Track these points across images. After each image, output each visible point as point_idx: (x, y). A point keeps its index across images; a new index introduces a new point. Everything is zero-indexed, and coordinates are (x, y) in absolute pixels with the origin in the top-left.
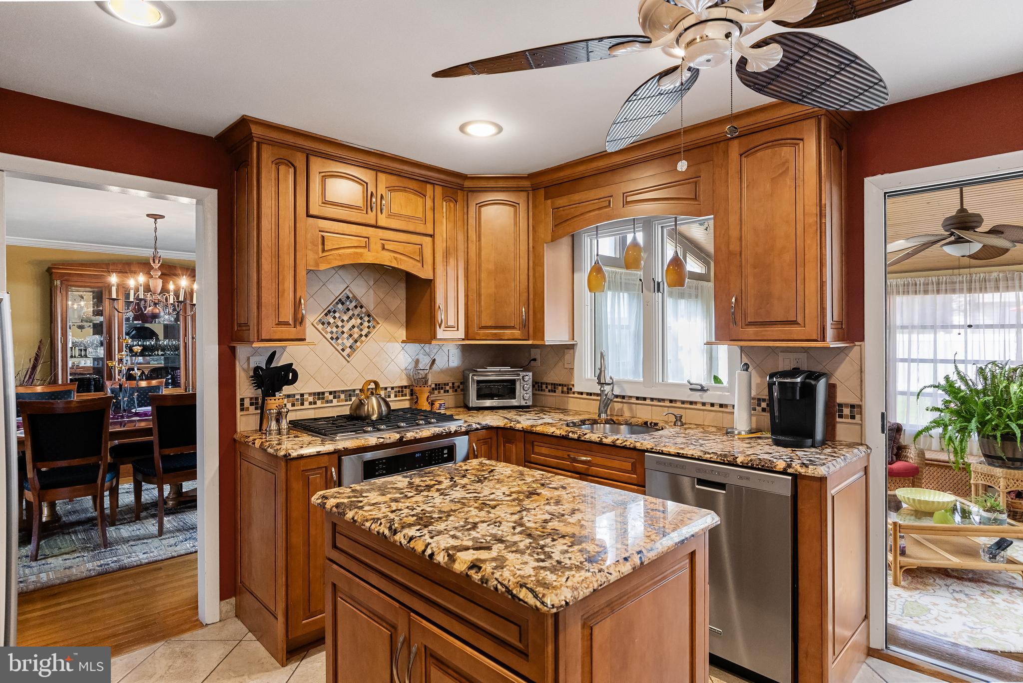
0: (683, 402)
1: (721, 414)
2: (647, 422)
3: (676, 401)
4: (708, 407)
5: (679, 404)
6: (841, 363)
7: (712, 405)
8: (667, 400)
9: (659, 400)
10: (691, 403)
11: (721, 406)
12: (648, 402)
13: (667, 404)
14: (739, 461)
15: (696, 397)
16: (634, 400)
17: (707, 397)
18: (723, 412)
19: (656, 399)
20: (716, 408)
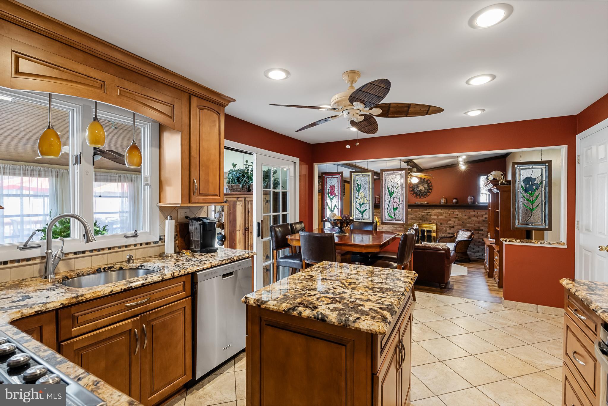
0: (120, 247)
1: (147, 249)
2: (100, 268)
3: (114, 248)
4: (138, 246)
5: (132, 247)
6: (201, 213)
7: (141, 244)
8: (106, 248)
9: (99, 250)
10: (126, 246)
11: (147, 244)
12: (88, 254)
13: (107, 251)
14: (235, 259)
15: (131, 241)
16: (72, 256)
17: (138, 240)
18: (148, 247)
19: (95, 250)
20: (144, 246)
